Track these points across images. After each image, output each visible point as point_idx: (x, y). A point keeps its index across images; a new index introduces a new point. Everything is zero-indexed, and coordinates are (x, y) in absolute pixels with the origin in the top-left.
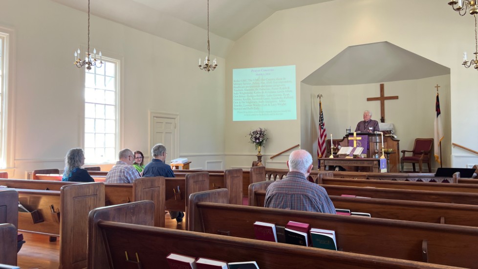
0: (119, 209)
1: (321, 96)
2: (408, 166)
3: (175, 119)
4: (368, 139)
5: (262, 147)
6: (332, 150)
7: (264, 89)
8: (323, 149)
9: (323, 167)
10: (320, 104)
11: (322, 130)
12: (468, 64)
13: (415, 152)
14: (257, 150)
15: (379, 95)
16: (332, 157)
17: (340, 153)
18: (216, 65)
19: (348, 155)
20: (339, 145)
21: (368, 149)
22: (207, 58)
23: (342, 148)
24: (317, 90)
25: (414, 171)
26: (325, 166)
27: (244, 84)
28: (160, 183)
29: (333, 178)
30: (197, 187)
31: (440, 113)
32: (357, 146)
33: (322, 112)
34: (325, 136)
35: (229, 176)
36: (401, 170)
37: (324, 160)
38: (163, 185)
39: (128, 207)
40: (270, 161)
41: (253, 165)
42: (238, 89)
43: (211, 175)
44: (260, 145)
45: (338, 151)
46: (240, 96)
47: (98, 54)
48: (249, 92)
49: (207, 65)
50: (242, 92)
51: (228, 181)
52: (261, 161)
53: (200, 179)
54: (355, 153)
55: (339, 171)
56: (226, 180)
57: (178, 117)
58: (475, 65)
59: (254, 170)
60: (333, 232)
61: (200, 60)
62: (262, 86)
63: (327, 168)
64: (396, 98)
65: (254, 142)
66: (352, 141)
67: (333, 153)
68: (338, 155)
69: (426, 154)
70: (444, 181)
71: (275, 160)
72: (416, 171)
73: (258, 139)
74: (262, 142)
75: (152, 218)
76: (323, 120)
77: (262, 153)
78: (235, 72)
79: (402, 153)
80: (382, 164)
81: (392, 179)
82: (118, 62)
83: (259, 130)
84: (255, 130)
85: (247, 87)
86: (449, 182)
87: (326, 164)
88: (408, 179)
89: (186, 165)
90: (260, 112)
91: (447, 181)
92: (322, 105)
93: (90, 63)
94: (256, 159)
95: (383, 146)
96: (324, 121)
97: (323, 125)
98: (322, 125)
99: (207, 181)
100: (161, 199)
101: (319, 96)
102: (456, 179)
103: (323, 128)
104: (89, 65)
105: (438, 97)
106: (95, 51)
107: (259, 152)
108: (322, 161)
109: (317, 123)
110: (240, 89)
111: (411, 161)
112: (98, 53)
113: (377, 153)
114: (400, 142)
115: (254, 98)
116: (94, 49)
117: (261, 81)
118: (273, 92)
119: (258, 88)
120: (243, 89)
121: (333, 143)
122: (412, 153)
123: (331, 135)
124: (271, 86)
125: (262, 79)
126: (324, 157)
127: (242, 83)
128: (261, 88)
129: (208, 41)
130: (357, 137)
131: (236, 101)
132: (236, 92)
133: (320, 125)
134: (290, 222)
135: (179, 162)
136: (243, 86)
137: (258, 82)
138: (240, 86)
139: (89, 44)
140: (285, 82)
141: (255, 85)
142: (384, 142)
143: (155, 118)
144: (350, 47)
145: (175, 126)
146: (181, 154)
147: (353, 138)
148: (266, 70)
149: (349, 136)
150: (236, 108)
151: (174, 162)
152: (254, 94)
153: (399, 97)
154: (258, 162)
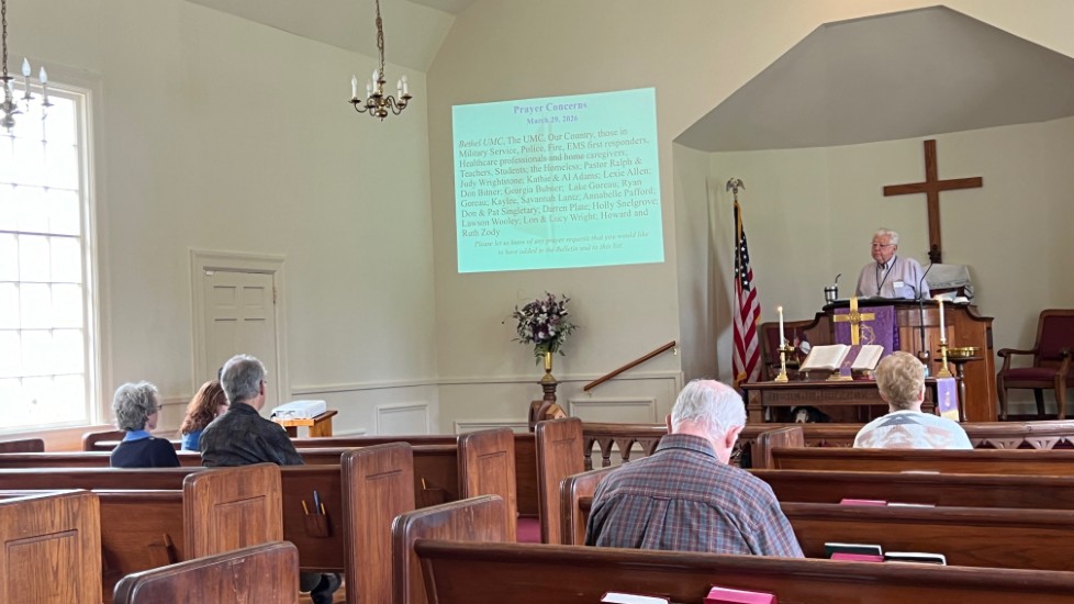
1: (740, 183)
2: (1021, 399)
3: (272, 272)
4: (896, 317)
5: (556, 355)
6: (783, 356)
7: (562, 168)
8: (748, 361)
9: (759, 413)
10: (736, 209)
11: (746, 294)
13: (1038, 352)
14: (541, 364)
15: (921, 178)
16: (782, 378)
17: (808, 364)
18: (407, 98)
19: (837, 370)
20: (803, 338)
22: (376, 76)
23: (815, 348)
24: (725, 164)
25: (1042, 417)
26: (764, 409)
27: (494, 153)
28: (266, 484)
29: (802, 447)
30: (379, 491)
32: (862, 342)
33: (743, 234)
34: (757, 312)
35: (474, 454)
36: (999, 413)
37: (762, 389)
38: (274, 490)
40: (583, 398)
41: (532, 415)
42: (472, 169)
43: (416, 453)
44: (550, 349)
45: (802, 361)
46: (481, 193)
48: (508, 177)
49: (377, 97)
50: (487, 178)
52: (555, 399)
53: (388, 466)
54: (856, 365)
55: (807, 422)
56: (463, 466)
57: (283, 264)
59: (547, 429)
61: (354, 83)
62: (552, 159)
63: (768, 418)
64: (976, 183)
65: (529, 338)
66: (847, 325)
67: (787, 366)
68: (803, 373)
71: (598, 395)
72: (1047, 412)
73: (544, 328)
74: (555, 337)
76: (747, 260)
77: (557, 375)
79: (1003, 359)
80: (944, 398)
82: (86, 99)
83: (546, 299)
84: (533, 301)
85: (505, 161)
88: (1031, 440)
89: (323, 421)
90: (547, 241)
92: (742, 214)
93: (9, 106)
94: (539, 395)
95: (943, 339)
96: (748, 266)
97: (749, 277)
98: (744, 277)
99: (408, 473)
100: (269, 534)
101: (734, 186)
103: (747, 287)
104: (8, 111)
106: (26, 69)
107: (548, 371)
108: (752, 395)
109: (730, 270)
110: (481, 169)
111: (1028, 383)
112: (35, 73)
114: (993, 323)
115: (528, 196)
116: (23, 61)
117: (548, 142)
118: (587, 177)
119: (542, 164)
120: (492, 168)
121: (785, 336)
122: (1032, 356)
123: (780, 309)
124: (581, 157)
125: (552, 137)
126: (752, 381)
127: (487, 149)
128: (547, 162)
129: (379, 21)
130: (860, 312)
131: (470, 209)
132: (467, 180)
133: (737, 276)
134: (715, 588)
135: (300, 413)
136: (489, 158)
137: (537, 144)
138: (482, 158)
139: (4, 44)
140: (629, 142)
141: (530, 155)
142: (946, 326)
143: (208, 273)
144: (826, 26)
145: (275, 296)
146: (293, 387)
147: (848, 318)
148: (561, 107)
149: (836, 310)
150: (470, 229)
151: (281, 415)
152: (526, 185)
153: (985, 182)
154: (547, 403)
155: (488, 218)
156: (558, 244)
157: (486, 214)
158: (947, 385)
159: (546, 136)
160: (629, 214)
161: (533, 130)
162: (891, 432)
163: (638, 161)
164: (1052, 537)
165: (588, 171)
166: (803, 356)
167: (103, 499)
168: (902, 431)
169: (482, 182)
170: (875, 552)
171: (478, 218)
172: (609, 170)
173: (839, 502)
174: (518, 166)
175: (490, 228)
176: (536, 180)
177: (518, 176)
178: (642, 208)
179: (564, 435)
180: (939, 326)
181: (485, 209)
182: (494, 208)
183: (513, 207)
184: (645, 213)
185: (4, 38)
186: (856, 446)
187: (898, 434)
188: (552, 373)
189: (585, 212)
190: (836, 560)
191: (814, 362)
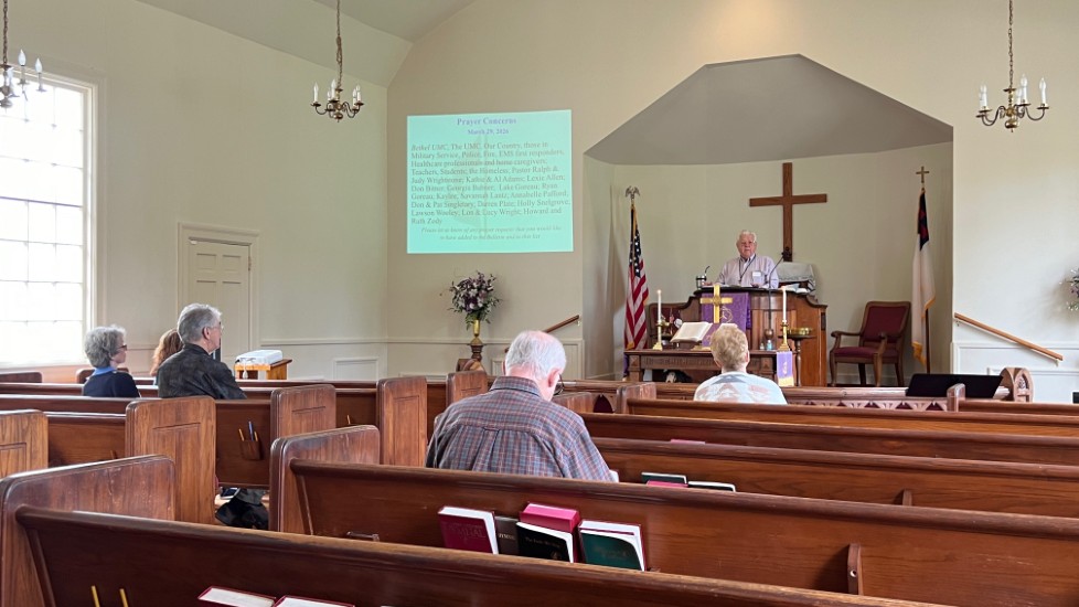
0: (77, 478)
1: (636, 191)
2: (846, 370)
3: (248, 245)
4: (750, 301)
5: (483, 322)
6: (659, 329)
7: (491, 171)
8: (636, 333)
9: (638, 374)
11: (638, 280)
12: (991, 116)
13: (861, 335)
14: (471, 328)
15: (779, 193)
16: (658, 347)
17: (678, 336)
18: (360, 104)
19: (700, 342)
20: (677, 316)
21: (749, 329)
22: (334, 85)
23: (686, 324)
24: (625, 175)
25: (863, 385)
26: (642, 371)
27: (440, 156)
28: (202, 414)
29: (654, 399)
30: (304, 423)
31: (927, 239)
33: (637, 232)
34: (646, 295)
35: (391, 398)
36: (829, 381)
37: (640, 355)
38: (209, 418)
39: (100, 471)
41: (459, 369)
42: (422, 169)
43: (339, 395)
44: (479, 318)
45: (675, 334)
46: (429, 188)
47: (34, 67)
48: (451, 176)
49: (334, 102)
50: (435, 176)
51: (388, 411)
52: (479, 360)
53: (312, 403)
56: (381, 406)
57: (258, 238)
58: (1007, 118)
59: (457, 379)
60: (636, 529)
61: (315, 89)
62: (487, 163)
63: (648, 376)
64: (822, 199)
65: (462, 308)
66: (711, 306)
67: (663, 338)
68: (675, 343)
69: (891, 340)
70: (931, 407)
72: (867, 382)
73: (474, 301)
74: (483, 308)
75: (169, 500)
76: (640, 253)
77: (483, 339)
78: (414, 123)
79: (834, 339)
80: (782, 367)
81: (805, 401)
82: (92, 92)
83: (477, 277)
84: (466, 278)
85: (447, 164)
86: (941, 409)
87: (643, 367)
88: (844, 402)
89: (279, 368)
90: (480, 230)
91: (938, 407)
92: (637, 216)
93: (7, 90)
94: (468, 354)
95: (785, 321)
96: (640, 258)
97: (640, 266)
98: (636, 267)
99: (331, 411)
100: (202, 454)
101: (632, 193)
102: (953, 400)
103: (638, 275)
104: (6, 94)
105: (922, 199)
106: (22, 59)
108: (633, 359)
109: (625, 261)
110: (429, 169)
111: (852, 359)
112: (30, 63)
113: (771, 337)
114: (827, 311)
115: (466, 193)
116: (19, 52)
117: (484, 150)
118: (514, 179)
119: (478, 168)
120: (438, 169)
121: (662, 312)
122: (858, 338)
123: (659, 292)
124: (510, 163)
125: (487, 146)
126: (640, 349)
127: (435, 152)
128: (483, 166)
129: (339, 40)
130: (721, 297)
131: (419, 201)
132: (417, 177)
133: (631, 264)
134: (531, 505)
135: (260, 360)
136: (436, 160)
137: (475, 151)
138: (430, 160)
139: (5, 37)
140: (547, 153)
141: (470, 159)
142: (787, 310)
143: (194, 242)
144: (708, 66)
145: (250, 265)
146: (264, 340)
147: (711, 301)
148: (495, 122)
149: (703, 295)
150: (417, 218)
151: (244, 361)
152: (465, 184)
153: (829, 198)
154: (471, 361)
155: (434, 209)
156: (489, 233)
157: (432, 205)
158: (786, 357)
159: (482, 145)
160: (546, 212)
161: (472, 139)
162: (723, 388)
163: (555, 169)
164: (821, 473)
165: (515, 175)
166: (676, 329)
167: (51, 421)
168: (731, 388)
169: (430, 180)
170: (681, 481)
171: (425, 209)
172: (532, 174)
173: (669, 440)
174: (460, 168)
175: (434, 218)
176: (473, 180)
177: (459, 176)
178: (557, 207)
179: (471, 384)
180: (782, 310)
181: (431, 202)
182: (438, 201)
183: (453, 201)
184: (559, 211)
185: (5, 32)
186: (696, 399)
187: (728, 391)
188: (480, 337)
189: (512, 208)
190: (650, 485)
191: (682, 335)
